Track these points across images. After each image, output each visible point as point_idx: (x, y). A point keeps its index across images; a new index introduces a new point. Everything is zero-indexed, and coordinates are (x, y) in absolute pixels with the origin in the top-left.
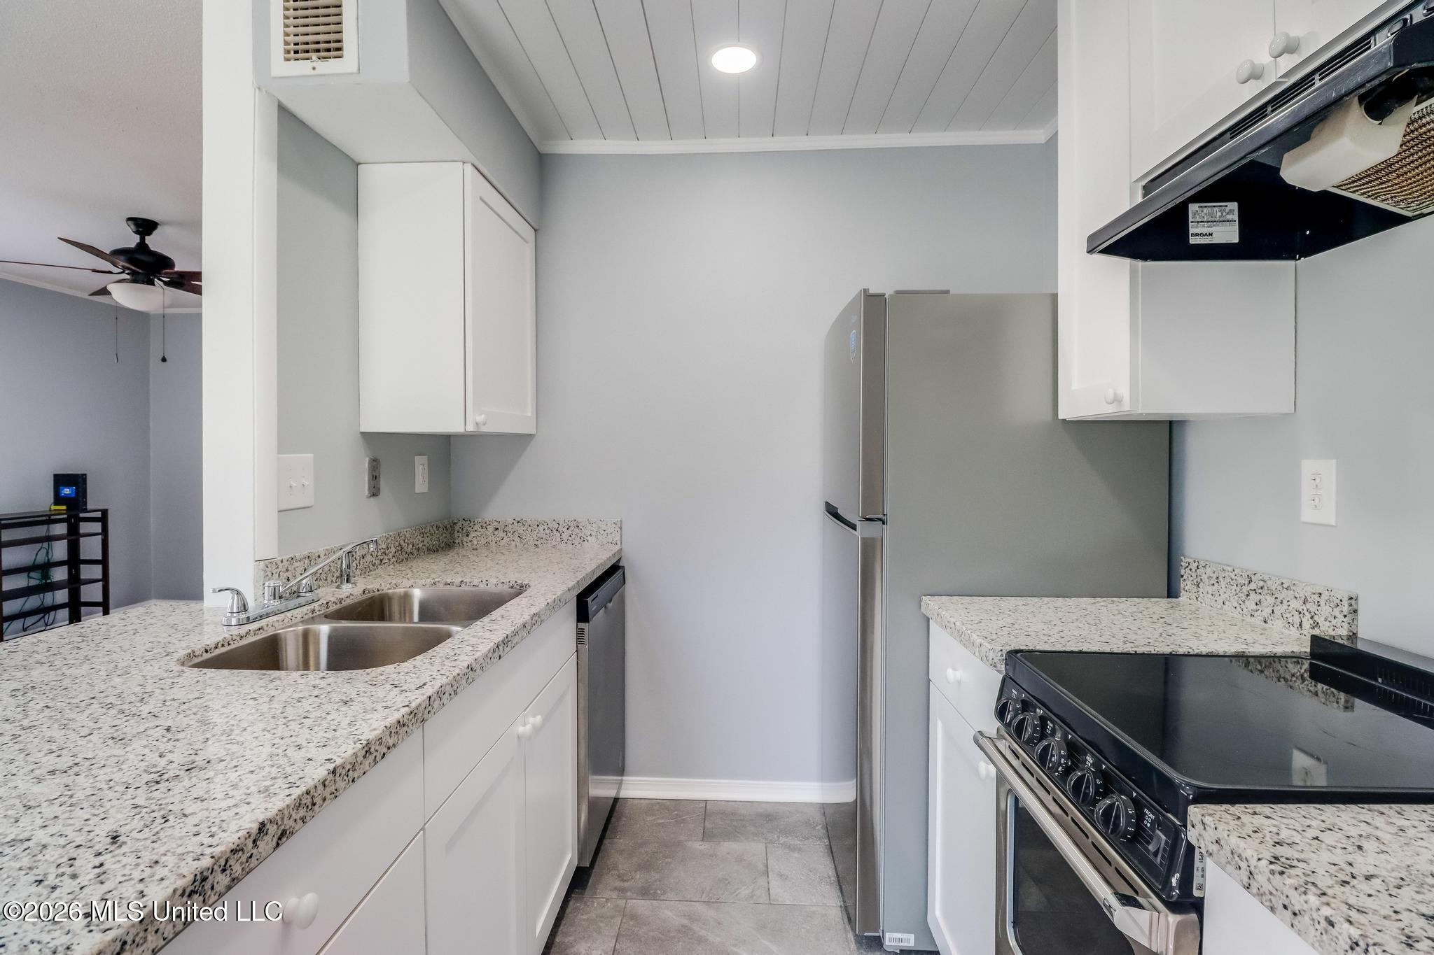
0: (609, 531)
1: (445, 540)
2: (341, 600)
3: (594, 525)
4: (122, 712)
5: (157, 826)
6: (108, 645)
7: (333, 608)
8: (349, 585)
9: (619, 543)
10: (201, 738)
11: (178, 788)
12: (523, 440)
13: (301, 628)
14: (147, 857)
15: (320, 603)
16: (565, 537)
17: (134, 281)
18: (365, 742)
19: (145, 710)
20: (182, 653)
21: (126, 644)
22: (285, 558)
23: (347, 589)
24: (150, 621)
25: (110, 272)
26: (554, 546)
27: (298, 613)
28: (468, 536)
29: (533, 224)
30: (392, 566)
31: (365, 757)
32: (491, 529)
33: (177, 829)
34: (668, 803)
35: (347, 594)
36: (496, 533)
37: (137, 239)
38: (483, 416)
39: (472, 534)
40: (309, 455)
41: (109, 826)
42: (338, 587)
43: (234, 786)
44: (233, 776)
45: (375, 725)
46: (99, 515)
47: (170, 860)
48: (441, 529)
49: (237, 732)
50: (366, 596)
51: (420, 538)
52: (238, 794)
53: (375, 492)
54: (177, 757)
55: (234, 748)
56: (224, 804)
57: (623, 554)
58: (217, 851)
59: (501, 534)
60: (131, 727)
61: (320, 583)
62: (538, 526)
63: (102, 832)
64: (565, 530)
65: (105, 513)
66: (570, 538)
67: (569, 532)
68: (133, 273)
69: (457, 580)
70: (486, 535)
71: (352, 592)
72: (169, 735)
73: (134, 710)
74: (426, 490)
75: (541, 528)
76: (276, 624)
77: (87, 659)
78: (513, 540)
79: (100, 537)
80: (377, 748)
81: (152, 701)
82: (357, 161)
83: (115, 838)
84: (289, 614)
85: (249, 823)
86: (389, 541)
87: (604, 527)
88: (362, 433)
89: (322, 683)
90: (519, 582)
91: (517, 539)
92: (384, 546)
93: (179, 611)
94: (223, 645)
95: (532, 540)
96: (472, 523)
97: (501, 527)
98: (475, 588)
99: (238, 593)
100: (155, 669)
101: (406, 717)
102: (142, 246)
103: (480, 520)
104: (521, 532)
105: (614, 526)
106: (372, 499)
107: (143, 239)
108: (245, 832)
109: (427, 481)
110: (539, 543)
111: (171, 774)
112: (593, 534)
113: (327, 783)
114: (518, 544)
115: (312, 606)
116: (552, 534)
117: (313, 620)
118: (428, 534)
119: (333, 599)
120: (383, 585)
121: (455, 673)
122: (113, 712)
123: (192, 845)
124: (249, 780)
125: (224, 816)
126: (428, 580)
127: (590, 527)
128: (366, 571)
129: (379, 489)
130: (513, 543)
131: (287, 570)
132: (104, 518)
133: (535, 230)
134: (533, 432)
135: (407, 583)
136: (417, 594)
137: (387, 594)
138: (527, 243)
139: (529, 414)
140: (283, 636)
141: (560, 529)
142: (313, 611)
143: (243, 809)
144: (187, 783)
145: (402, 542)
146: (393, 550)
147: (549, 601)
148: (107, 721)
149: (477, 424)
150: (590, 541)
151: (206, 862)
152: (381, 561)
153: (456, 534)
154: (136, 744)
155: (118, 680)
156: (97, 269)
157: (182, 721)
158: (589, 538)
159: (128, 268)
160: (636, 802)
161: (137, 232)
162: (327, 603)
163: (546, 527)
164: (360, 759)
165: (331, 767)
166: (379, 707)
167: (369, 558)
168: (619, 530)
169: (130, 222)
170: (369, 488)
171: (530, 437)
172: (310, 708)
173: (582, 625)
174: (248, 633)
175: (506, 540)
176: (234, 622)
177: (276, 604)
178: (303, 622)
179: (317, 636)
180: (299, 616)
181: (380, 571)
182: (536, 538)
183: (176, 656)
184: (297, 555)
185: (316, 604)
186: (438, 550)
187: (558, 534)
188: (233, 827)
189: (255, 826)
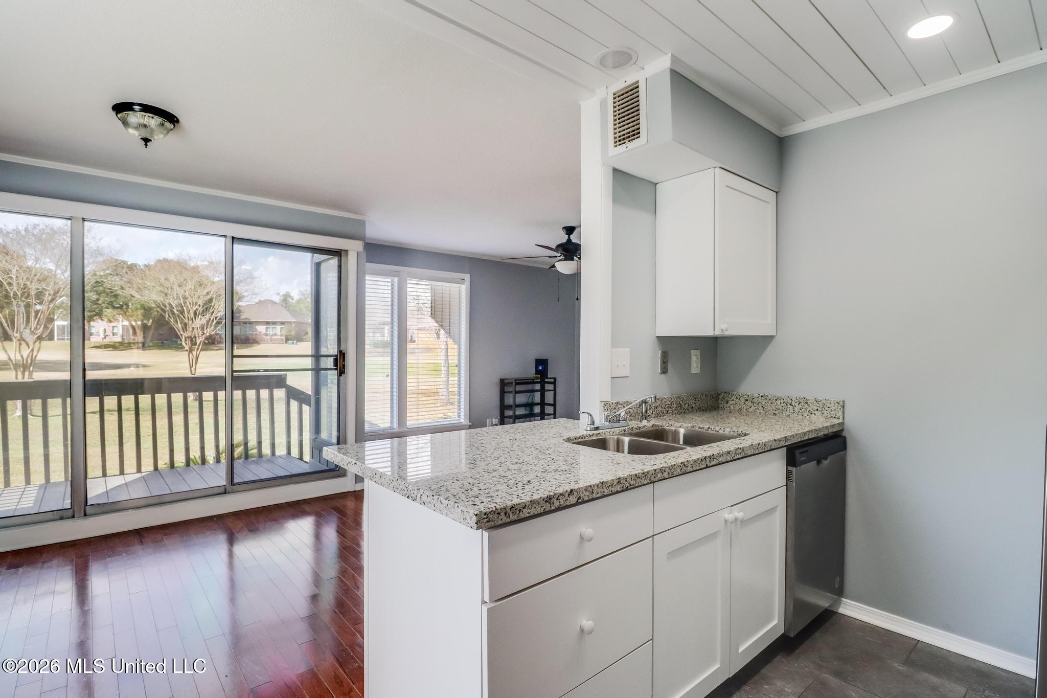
0: (833, 408)
1: (711, 404)
2: (640, 428)
3: (820, 403)
4: (540, 451)
5: (541, 482)
6: (541, 430)
7: (635, 431)
8: (646, 421)
9: (841, 418)
10: (562, 464)
11: (550, 474)
12: (766, 340)
13: (616, 437)
14: (536, 488)
15: (629, 427)
16: (797, 409)
17: (565, 259)
18: (618, 477)
19: (547, 452)
20: (566, 437)
21: (547, 431)
22: (614, 402)
23: (645, 422)
24: (558, 424)
25: (556, 257)
26: (788, 416)
27: (617, 430)
28: (727, 403)
29: (774, 189)
30: (674, 415)
31: (617, 483)
32: (743, 400)
33: (547, 484)
34: (881, 630)
35: (643, 425)
36: (746, 403)
37: (567, 237)
38: (726, 325)
39: (731, 402)
40: (627, 349)
41: (528, 479)
42: (640, 421)
43: (567, 478)
44: (568, 476)
45: (625, 473)
46: (552, 380)
47: (542, 490)
48: (709, 397)
49: (574, 464)
50: (653, 429)
51: (693, 401)
52: (567, 481)
53: (664, 371)
54: (553, 467)
55: (571, 468)
56: (562, 482)
57: (845, 427)
58: (556, 492)
59: (750, 404)
60: (542, 456)
61: (632, 418)
62: (776, 400)
63: (526, 480)
64: (797, 404)
65: (555, 379)
66: (801, 411)
67: (800, 406)
68: (565, 256)
69: (706, 427)
70: (739, 404)
71: (646, 424)
72: (552, 461)
73: (544, 452)
74: (699, 372)
75: (778, 402)
76: (606, 433)
77: (534, 434)
78: (758, 409)
79: (553, 392)
80: (624, 482)
81: (551, 450)
82: (656, 182)
83: (529, 482)
84: (613, 430)
85: (568, 488)
86: (672, 400)
87: (828, 405)
88: (657, 336)
89: (612, 456)
90: (744, 432)
91: (760, 408)
92: (669, 403)
93: (570, 423)
94: (582, 438)
95: (771, 410)
96: (730, 395)
97: (750, 399)
98: (715, 433)
99: (591, 415)
100: (555, 441)
101: (640, 474)
102: (569, 240)
103: (735, 393)
104: (764, 403)
105: (837, 404)
106: (663, 375)
107: (569, 237)
108: (565, 490)
109: (699, 367)
110: (777, 412)
111: (549, 471)
112: (819, 409)
113: (599, 486)
114: (762, 412)
115: (624, 428)
116: (786, 407)
117: (624, 435)
118: (699, 399)
119: (635, 427)
120: (664, 424)
121: (673, 464)
122: (538, 451)
123: (550, 489)
124: (572, 478)
125: (561, 484)
126: (689, 424)
127: (817, 404)
128: (658, 416)
129: (667, 369)
130: (758, 411)
131: (615, 409)
132: (554, 383)
133: (776, 192)
134: (775, 334)
135: (678, 424)
136: (682, 431)
137: (665, 429)
138: (768, 203)
139: (770, 322)
140: (608, 440)
141: (793, 404)
142: (625, 431)
143: (567, 484)
144: (553, 474)
145: (681, 402)
146: (675, 406)
147: (754, 443)
148: (535, 453)
149: (722, 330)
150: (816, 414)
151: (552, 494)
152: (667, 411)
153: (720, 402)
154: (542, 462)
155: (541, 442)
156: (551, 256)
157: (558, 458)
158: (816, 412)
159: (563, 254)
160: (851, 619)
161: (566, 234)
162: (632, 428)
163: (782, 401)
164: (615, 483)
165: (602, 481)
166: (630, 468)
167: (660, 409)
168: (842, 408)
169: (564, 229)
170: (661, 369)
171: (772, 337)
172: (603, 463)
173: (790, 468)
174: (593, 434)
175: (753, 408)
176: (588, 429)
177: (607, 423)
178: (619, 434)
179: (623, 442)
180: (618, 432)
181: (666, 417)
182: (775, 409)
183: (564, 438)
184: (620, 401)
185: (627, 428)
186: (706, 410)
187: (791, 407)
188: (563, 488)
189: (569, 490)
